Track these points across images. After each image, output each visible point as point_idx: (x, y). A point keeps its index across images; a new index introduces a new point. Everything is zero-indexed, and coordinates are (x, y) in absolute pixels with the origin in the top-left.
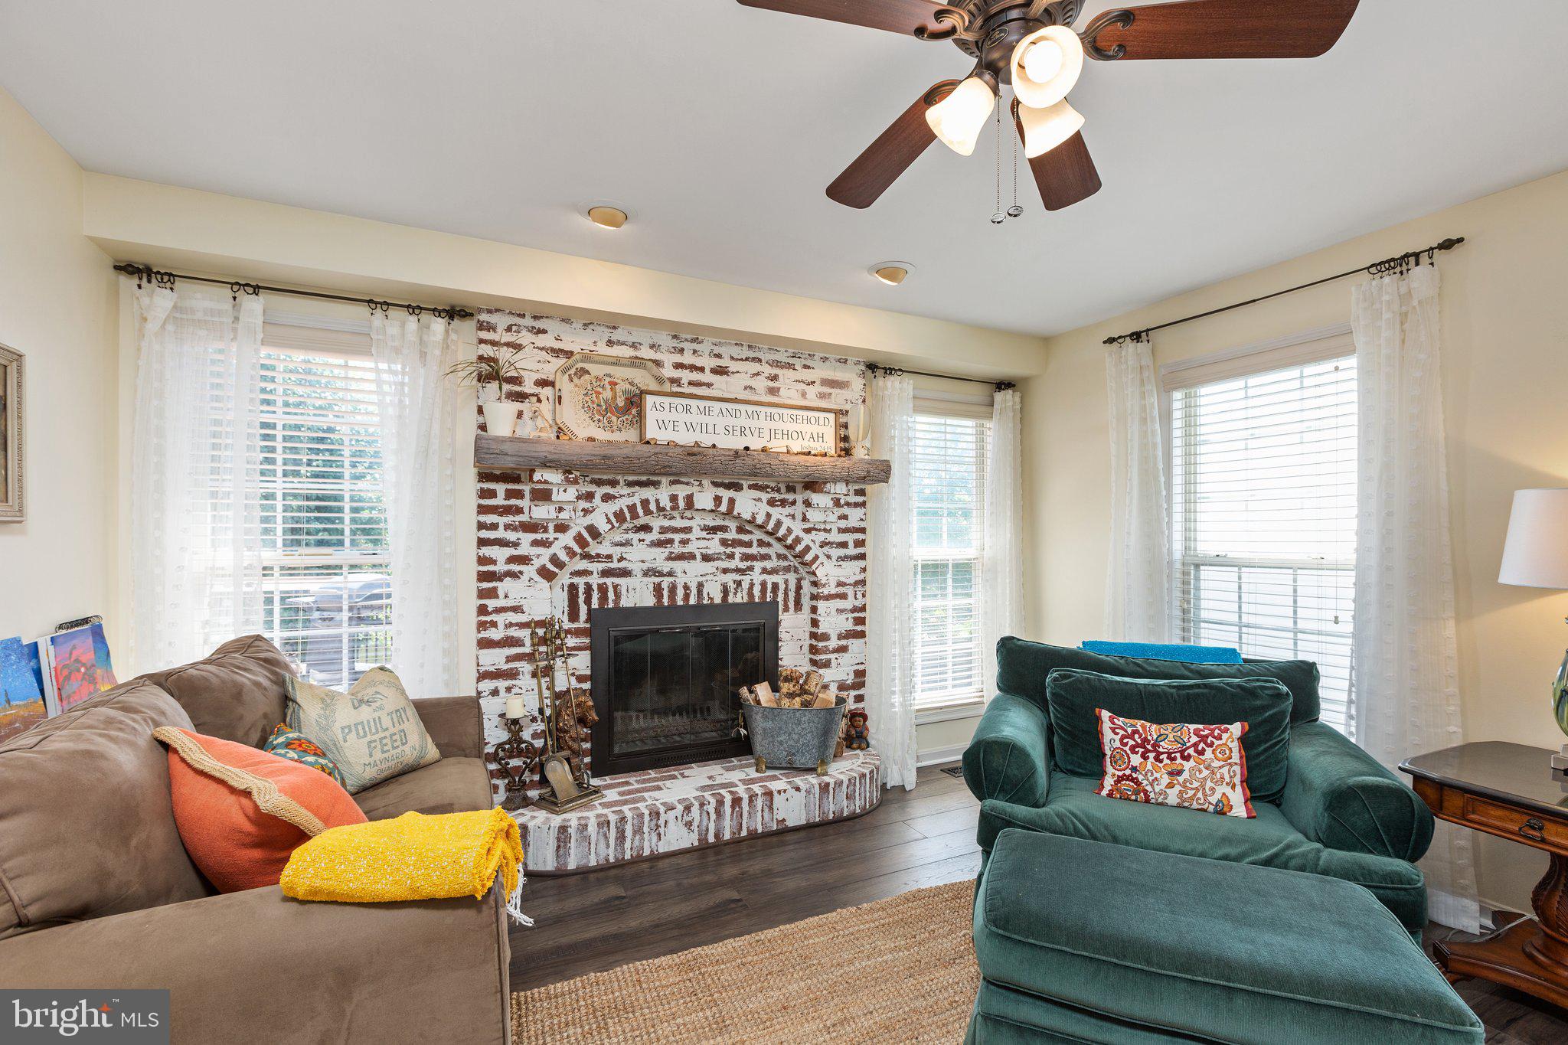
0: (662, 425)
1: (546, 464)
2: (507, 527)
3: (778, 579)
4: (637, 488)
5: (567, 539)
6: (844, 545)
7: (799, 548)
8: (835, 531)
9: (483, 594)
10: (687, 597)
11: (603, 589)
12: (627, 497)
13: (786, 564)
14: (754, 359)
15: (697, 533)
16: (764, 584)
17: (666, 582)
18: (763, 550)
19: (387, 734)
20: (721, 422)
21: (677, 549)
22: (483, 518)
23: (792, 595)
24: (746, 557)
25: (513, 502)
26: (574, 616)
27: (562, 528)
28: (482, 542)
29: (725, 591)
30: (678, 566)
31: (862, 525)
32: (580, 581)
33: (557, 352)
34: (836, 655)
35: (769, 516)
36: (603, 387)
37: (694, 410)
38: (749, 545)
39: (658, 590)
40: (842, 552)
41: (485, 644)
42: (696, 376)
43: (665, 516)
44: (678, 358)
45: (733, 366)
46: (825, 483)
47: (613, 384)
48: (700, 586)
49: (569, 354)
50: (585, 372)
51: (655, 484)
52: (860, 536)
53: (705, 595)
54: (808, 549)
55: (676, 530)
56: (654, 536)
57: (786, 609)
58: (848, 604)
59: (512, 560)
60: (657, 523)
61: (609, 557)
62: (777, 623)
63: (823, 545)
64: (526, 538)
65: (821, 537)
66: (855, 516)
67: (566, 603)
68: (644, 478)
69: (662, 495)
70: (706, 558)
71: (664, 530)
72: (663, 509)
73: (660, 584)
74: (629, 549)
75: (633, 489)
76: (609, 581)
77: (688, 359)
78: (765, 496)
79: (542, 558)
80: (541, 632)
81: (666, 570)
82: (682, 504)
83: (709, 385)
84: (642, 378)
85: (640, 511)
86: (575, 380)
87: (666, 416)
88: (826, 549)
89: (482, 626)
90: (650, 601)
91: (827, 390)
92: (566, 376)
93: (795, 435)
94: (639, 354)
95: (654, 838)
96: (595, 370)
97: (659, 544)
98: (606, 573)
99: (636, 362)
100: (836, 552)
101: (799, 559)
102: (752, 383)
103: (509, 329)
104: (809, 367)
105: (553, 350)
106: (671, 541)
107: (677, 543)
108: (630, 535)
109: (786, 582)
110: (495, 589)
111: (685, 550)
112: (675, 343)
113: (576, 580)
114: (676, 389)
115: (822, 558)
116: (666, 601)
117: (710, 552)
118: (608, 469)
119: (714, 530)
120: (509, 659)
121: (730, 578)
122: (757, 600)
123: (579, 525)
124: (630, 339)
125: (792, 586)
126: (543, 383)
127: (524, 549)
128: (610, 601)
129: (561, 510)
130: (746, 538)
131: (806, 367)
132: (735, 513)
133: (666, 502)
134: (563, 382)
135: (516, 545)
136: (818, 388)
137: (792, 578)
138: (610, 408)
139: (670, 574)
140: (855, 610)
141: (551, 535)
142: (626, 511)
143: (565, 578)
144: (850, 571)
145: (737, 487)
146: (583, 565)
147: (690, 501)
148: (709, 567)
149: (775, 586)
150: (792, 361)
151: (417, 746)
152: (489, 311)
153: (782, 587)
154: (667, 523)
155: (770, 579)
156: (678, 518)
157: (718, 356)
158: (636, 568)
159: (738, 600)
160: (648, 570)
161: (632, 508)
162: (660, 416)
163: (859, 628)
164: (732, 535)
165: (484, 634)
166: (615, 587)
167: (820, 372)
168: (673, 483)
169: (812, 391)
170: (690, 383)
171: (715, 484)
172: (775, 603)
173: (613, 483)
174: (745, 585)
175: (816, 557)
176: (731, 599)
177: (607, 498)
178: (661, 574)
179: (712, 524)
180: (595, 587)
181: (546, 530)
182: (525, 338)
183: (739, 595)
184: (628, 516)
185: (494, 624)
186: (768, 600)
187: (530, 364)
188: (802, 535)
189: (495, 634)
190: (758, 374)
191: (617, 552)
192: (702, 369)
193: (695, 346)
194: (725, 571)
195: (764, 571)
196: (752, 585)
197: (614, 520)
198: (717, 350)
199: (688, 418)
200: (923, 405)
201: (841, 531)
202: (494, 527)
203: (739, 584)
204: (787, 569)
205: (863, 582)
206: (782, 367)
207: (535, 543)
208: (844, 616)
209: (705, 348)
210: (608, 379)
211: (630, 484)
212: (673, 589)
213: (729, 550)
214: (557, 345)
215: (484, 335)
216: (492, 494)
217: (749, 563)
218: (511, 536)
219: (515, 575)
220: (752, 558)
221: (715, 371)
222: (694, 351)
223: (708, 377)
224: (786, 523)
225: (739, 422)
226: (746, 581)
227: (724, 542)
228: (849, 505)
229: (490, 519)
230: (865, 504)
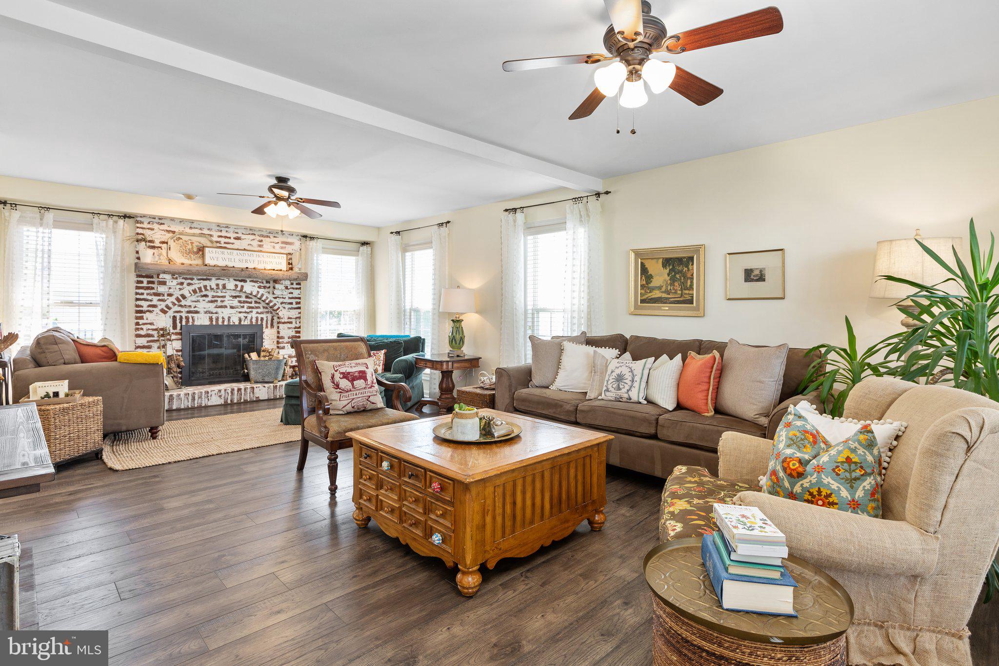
0: (212, 259)
1: (164, 272)
2: (148, 294)
3: (262, 316)
4: (202, 281)
5: (173, 299)
6: (291, 303)
7: (271, 304)
8: (287, 298)
9: (137, 318)
10: (223, 322)
11: (187, 318)
12: (197, 284)
13: (267, 310)
14: (252, 234)
15: (228, 298)
16: (257, 318)
17: (214, 316)
18: (257, 305)
20: (237, 258)
21: (219, 304)
22: (138, 291)
23: (269, 322)
24: (250, 308)
25: (150, 285)
26: (175, 327)
27: (170, 295)
28: (137, 299)
29: (240, 320)
30: (219, 310)
31: (299, 296)
32: (178, 315)
33: (168, 231)
35: (258, 292)
36: (188, 244)
37: (226, 253)
38: (251, 303)
39: (211, 319)
40: (290, 306)
41: (138, 336)
42: (227, 240)
43: (214, 292)
44: (220, 234)
45: (243, 237)
46: (281, 280)
47: (192, 243)
48: (229, 318)
49: (174, 232)
50: (180, 238)
51: (210, 280)
52: (298, 300)
53: (231, 321)
54: (275, 305)
55: (219, 297)
56: (210, 298)
57: (267, 327)
58: (293, 325)
59: (149, 306)
60: (211, 294)
61: (190, 306)
62: (263, 333)
63: (282, 303)
64: (155, 298)
65: (282, 300)
66: (296, 293)
67: (172, 322)
68: (205, 277)
69: (213, 283)
70: (232, 307)
71: (213, 297)
72: (213, 289)
73: (212, 316)
74: (198, 303)
75: (200, 281)
76: (190, 315)
77: (224, 234)
78: (257, 285)
79: (162, 305)
80: (161, 332)
81: (214, 311)
82: (221, 287)
83: (233, 244)
84: (204, 241)
85: (203, 289)
86: (176, 241)
87: (214, 255)
88: (283, 305)
89: (137, 329)
90: (207, 323)
91: (284, 245)
92: (173, 240)
93: (269, 263)
94: (203, 232)
95: (207, 400)
96: (184, 238)
97: (212, 302)
98: (188, 312)
99: (202, 235)
100: (287, 306)
101: (272, 310)
102: (252, 243)
103: (149, 223)
104: (276, 237)
105: (167, 231)
106: (217, 301)
107: (219, 301)
108: (199, 298)
109: (267, 317)
110: (143, 316)
111: (223, 304)
112: (218, 228)
113: (176, 314)
114: (218, 245)
115: (282, 308)
116: (214, 323)
117: (233, 305)
118: (190, 274)
119: (235, 297)
120: (148, 342)
121: (242, 316)
122: (254, 323)
123: (177, 294)
124: (199, 227)
125: (270, 319)
126: (163, 243)
127: (155, 302)
128: (190, 323)
129: (170, 288)
130: (249, 300)
131: (274, 237)
132: (244, 291)
133: (214, 286)
134: (171, 243)
135: (151, 301)
136: (280, 245)
137: (270, 316)
138: (191, 252)
139: (216, 313)
140: (296, 328)
141: (166, 297)
142: (197, 289)
143: (171, 313)
144: (294, 313)
145: (245, 281)
146: (179, 309)
147: (224, 287)
148: (233, 311)
149: (262, 319)
150: (269, 235)
152: (141, 217)
153: (265, 319)
154: (215, 294)
155: (260, 316)
156: (220, 292)
157: (237, 233)
158: (202, 310)
159: (246, 323)
160: (207, 311)
161: (200, 289)
162: (211, 255)
163: (298, 335)
164: (243, 299)
167: (281, 239)
168: (217, 279)
169: (277, 246)
170: (224, 243)
171: (235, 280)
172: (262, 325)
173: (192, 279)
174: (249, 318)
175: (279, 308)
176: (243, 323)
177: (189, 284)
178: (212, 313)
179: (234, 295)
180: (184, 317)
181: (164, 295)
182: (156, 226)
183: (246, 321)
184: (198, 291)
185: (142, 329)
186: (259, 324)
187: (157, 235)
188: (273, 299)
189: (142, 332)
190: (254, 240)
191: (193, 304)
192: (230, 238)
193: (226, 228)
194: (240, 312)
195: (257, 313)
196: (252, 318)
197: (192, 293)
198: (236, 231)
199: (223, 256)
200: (326, 251)
201: (290, 298)
202: (142, 294)
203: (246, 317)
204: (267, 312)
205: (300, 318)
206: (264, 237)
207: (159, 300)
208: (291, 330)
209: (231, 230)
210: (190, 241)
212: (217, 319)
213: (242, 305)
214: (169, 229)
215: (139, 225)
216: (142, 282)
217: (251, 310)
218: (149, 297)
219: (150, 311)
220: (252, 308)
221: (235, 238)
222: (227, 231)
223: (232, 241)
224: (266, 295)
225: (245, 258)
226: (249, 316)
227: (240, 302)
228: (293, 288)
229: (141, 291)
230: (300, 288)
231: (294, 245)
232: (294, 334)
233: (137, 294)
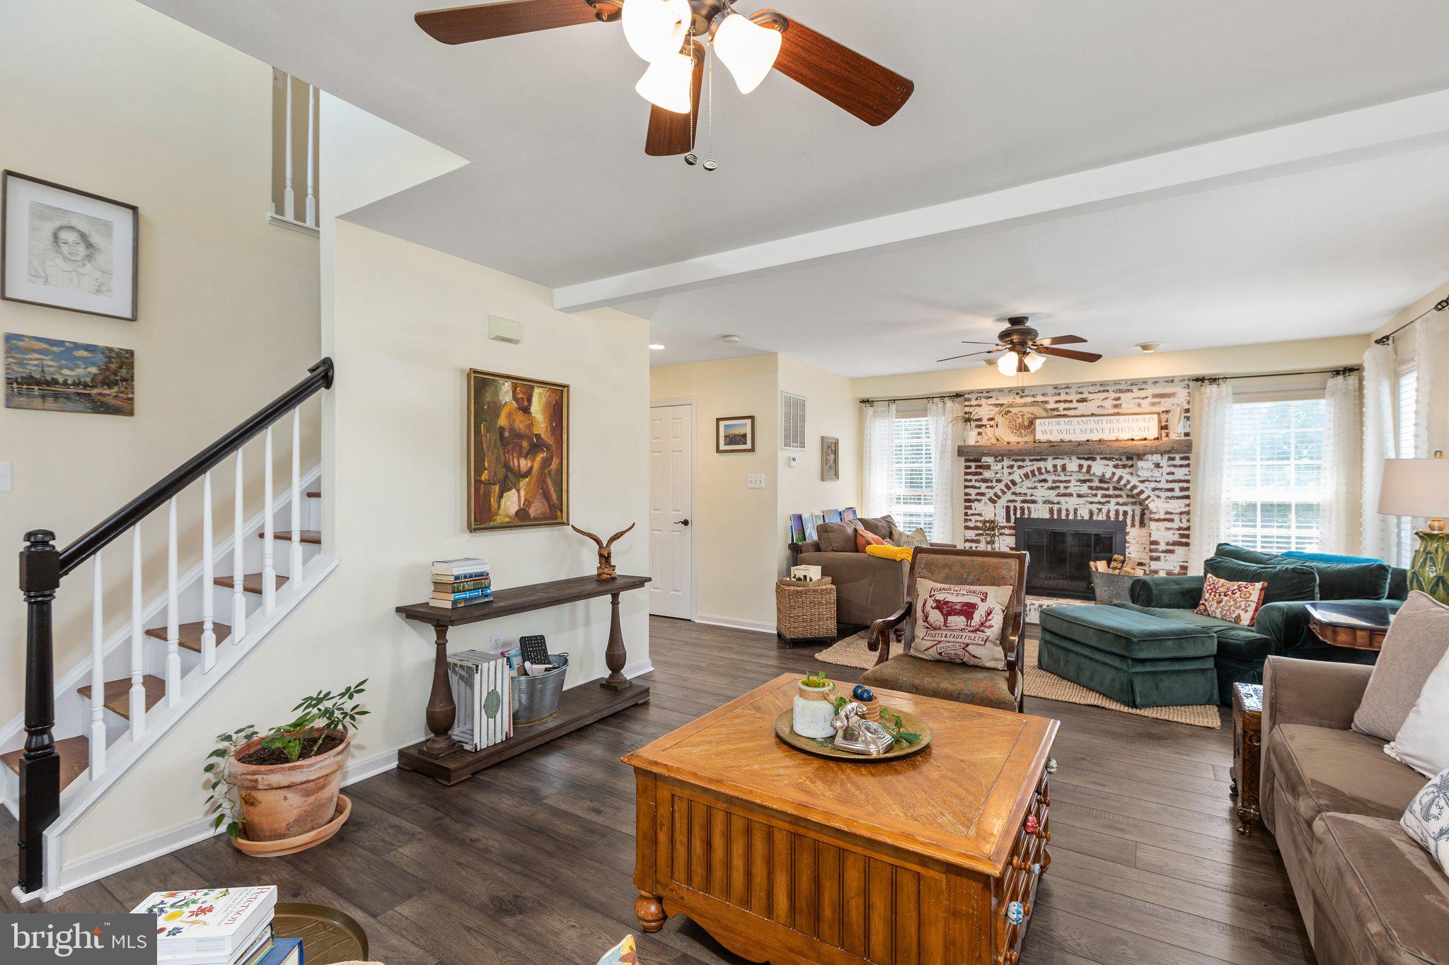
0: (1044, 432)
1: (985, 455)
2: (976, 481)
3: (1125, 508)
4: (1035, 462)
5: (1001, 486)
6: (1172, 490)
7: (1135, 491)
8: (1163, 481)
9: (966, 508)
10: (1067, 515)
11: (1022, 509)
12: (1030, 466)
13: (1134, 500)
14: (1104, 391)
15: (1073, 483)
16: (1117, 512)
17: (1056, 507)
18: (1117, 492)
20: (1078, 428)
21: (1062, 491)
22: (966, 477)
23: (1137, 519)
24: (1105, 496)
25: (978, 470)
26: (1008, 520)
27: (999, 481)
28: (966, 487)
29: (1091, 513)
30: (1062, 499)
31: (1187, 478)
32: (1012, 505)
33: (996, 405)
34: (1165, 554)
35: (1114, 474)
36: (1018, 417)
37: (1062, 423)
38: (1108, 489)
39: (1051, 511)
40: (1170, 494)
41: (967, 528)
42: (1067, 405)
43: (1052, 475)
44: (1057, 398)
45: (1090, 397)
47: (1023, 415)
48: (1076, 510)
49: (1002, 405)
50: (1009, 412)
51: (1045, 460)
52: (1185, 485)
53: (1078, 514)
54: (1142, 492)
55: (1061, 482)
56: (1050, 484)
57: (1133, 525)
58: (1176, 525)
59: (978, 494)
60: (1050, 478)
61: (1026, 494)
62: (1126, 534)
63: (1154, 490)
64: (984, 485)
65: (1154, 485)
66: (1180, 473)
67: (1005, 514)
68: (1039, 457)
69: (1049, 464)
70: (1079, 496)
71: (1054, 482)
72: (1049, 472)
73: (1052, 508)
74: (1036, 490)
75: (1033, 463)
76: (1025, 505)
77: (1063, 397)
78: (1111, 463)
79: (990, 493)
80: (987, 525)
81: (1055, 501)
82: (1059, 469)
83: (1075, 409)
84: (1037, 411)
85: (1037, 473)
86: (1005, 416)
87: (1047, 428)
88: (1157, 493)
89: (966, 520)
90: (1047, 516)
91: (1156, 400)
92: (1001, 415)
93: (1125, 430)
94: (1036, 400)
96: (1014, 410)
97: (1052, 488)
98: (1024, 502)
99: (1034, 403)
100: (1164, 494)
101: (1136, 498)
102: (1103, 404)
103: (977, 399)
104: (1143, 389)
105: (995, 405)
106: (1059, 487)
107: (1062, 487)
108: (1036, 484)
109: (1133, 511)
110: (971, 506)
111: (1066, 492)
112: (1056, 391)
113: (1009, 504)
114: (1056, 413)
115: (1153, 497)
116: (1055, 517)
117: (1082, 493)
118: (1021, 455)
119: (1085, 481)
120: (977, 535)
121: (1094, 507)
122: (1112, 519)
123: (1006, 479)
124: (1032, 393)
125: (1138, 513)
126: (992, 419)
127: (983, 490)
128: (1026, 514)
129: (997, 473)
130: (1103, 485)
131: (1140, 389)
132: (1091, 473)
133: (1050, 468)
134: (999, 419)
135: (979, 488)
136: (1150, 400)
137: (1138, 509)
138: (1021, 426)
139: (1058, 503)
140: (1180, 529)
141: (994, 484)
142: (1029, 473)
143: (1002, 502)
144: (1178, 506)
145: (1094, 459)
146: (1013, 497)
147: (1064, 468)
148: (1082, 500)
149: (1125, 513)
150: (1130, 388)
152: (969, 393)
153: (1130, 513)
154: (1056, 478)
155: (1122, 509)
156: (1060, 476)
157: (1081, 393)
158: (1040, 500)
159: (1100, 518)
160: (1046, 501)
161: (1033, 472)
162: (1043, 428)
163: (1184, 540)
164: (1096, 484)
165: (966, 524)
166: (1029, 508)
167: (1151, 390)
168: (1055, 459)
169: (1145, 403)
170: (1064, 409)
171: (1079, 458)
172: (1125, 521)
173: (1023, 460)
174: (1104, 511)
175: (1149, 497)
176: (1095, 518)
177: (1020, 467)
178: (1053, 503)
179: (1081, 478)
180: (1018, 508)
181: (992, 482)
182: (983, 402)
183: (1100, 516)
184: (1030, 475)
185: (971, 520)
186: (1120, 519)
187: (984, 411)
189: (971, 524)
190: (1106, 398)
191: (1029, 492)
192: (1071, 401)
193: (1067, 390)
194: (1091, 503)
195: (1118, 504)
196: (1109, 511)
197: (1023, 477)
198: (1080, 390)
199: (1059, 427)
200: (1240, 397)
201: (1167, 481)
202: (971, 481)
203: (1100, 510)
204: (1134, 503)
205: (1188, 513)
206: (1124, 392)
207: (988, 487)
208: (1171, 532)
209: (1073, 390)
210: (1020, 414)
211: (1031, 460)
212: (1059, 511)
213: (1094, 492)
214: (997, 402)
215: (967, 403)
216: (969, 467)
217: (1107, 499)
218: (978, 484)
219: (979, 501)
220: (1110, 496)
221: (1079, 401)
222: (1067, 393)
223: (1075, 404)
224: (1126, 477)
225: (1089, 426)
226: (1105, 509)
227: (1091, 488)
228: (1175, 466)
229: (969, 477)
230: (1188, 465)
231: (1177, 396)
232: (1176, 538)
233: (966, 480)
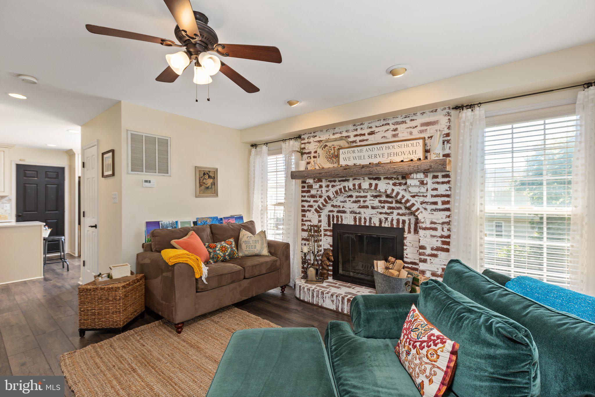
0: (345, 159)
1: (309, 177)
2: (308, 196)
3: (403, 218)
4: (342, 182)
5: (322, 200)
6: (435, 203)
7: (408, 205)
8: (429, 196)
9: (302, 216)
10: (365, 222)
11: (337, 217)
12: (339, 186)
14: (386, 124)
15: (369, 198)
16: (398, 220)
17: (358, 216)
18: (398, 205)
19: (251, 245)
20: (366, 154)
21: (362, 204)
23: (412, 226)
24: (390, 208)
25: (308, 189)
26: (329, 226)
27: (321, 197)
28: (303, 201)
29: (381, 221)
30: (362, 210)
31: (448, 193)
34: (431, 258)
35: (393, 190)
36: (331, 150)
37: (356, 151)
38: (391, 203)
39: (355, 219)
40: (434, 207)
41: (303, 230)
42: (362, 138)
43: (357, 192)
44: (355, 133)
45: (377, 130)
46: (411, 174)
47: (334, 148)
48: (370, 218)
49: (322, 141)
50: (326, 146)
51: (348, 180)
52: (446, 199)
53: (372, 222)
54: (413, 205)
55: (361, 197)
56: (354, 199)
57: (409, 232)
58: (439, 233)
59: (309, 206)
60: (355, 194)
61: (339, 206)
62: (404, 238)
63: (422, 203)
64: (312, 200)
65: (422, 199)
66: (442, 189)
67: (327, 221)
68: (344, 179)
69: (350, 184)
70: (373, 208)
71: (357, 197)
72: (351, 190)
73: (355, 217)
74: (345, 204)
76: (339, 214)
77: (359, 132)
78: (391, 182)
79: (316, 205)
80: (316, 229)
81: (358, 212)
82: (357, 187)
83: (367, 140)
84: (342, 143)
85: (343, 191)
86: (324, 149)
87: (346, 156)
88: (424, 205)
89: (303, 225)
90: (352, 223)
91: (424, 128)
92: (321, 148)
93: (400, 154)
94: (342, 135)
96: (329, 144)
97: (356, 202)
98: (339, 212)
99: (341, 138)
100: (430, 207)
101: (411, 211)
102: (385, 134)
103: (308, 138)
104: (414, 120)
105: (318, 141)
106: (359, 201)
107: (362, 201)
108: (346, 199)
109: (410, 220)
110: (305, 214)
111: (365, 204)
112: (355, 128)
113: (329, 214)
114: (354, 144)
115: (421, 209)
116: (358, 223)
117: (374, 205)
118: (333, 177)
119: (376, 197)
120: (308, 235)
121: (383, 217)
122: (395, 226)
123: (325, 195)
124: (339, 131)
125: (413, 222)
126: (316, 152)
127: (312, 203)
128: (340, 221)
129: (318, 191)
130: (390, 200)
131: (412, 120)
132: (378, 189)
133: (351, 187)
134: (320, 151)
135: (310, 202)
136: (419, 128)
137: (412, 219)
138: (332, 156)
139: (359, 213)
140: (442, 237)
142: (338, 191)
143: (324, 212)
144: (441, 217)
145: (379, 179)
146: (332, 209)
147: (360, 186)
148: (374, 211)
149: (404, 222)
150: (404, 120)
151: (259, 250)
152: (303, 134)
153: (407, 222)
154: (358, 194)
155: (401, 218)
156: (362, 192)
157: (371, 127)
158: (348, 210)
159: (386, 226)
160: (352, 211)
161: (340, 189)
162: (344, 156)
163: (445, 246)
164: (384, 198)
165: (303, 227)
166: (341, 217)
167: (420, 120)
168: (354, 179)
169: (415, 131)
170: (360, 141)
171: (370, 179)
172: (403, 230)
173: (335, 181)
174: (389, 220)
175: (418, 209)
176: (383, 225)
177: (333, 186)
178: (356, 213)
179: (375, 194)
180: (335, 216)
181: (317, 198)
182: (312, 140)
183: (387, 223)
185: (305, 225)
186: (400, 227)
187: (313, 147)
188: (410, 198)
189: (305, 228)
190: (388, 130)
191: (342, 204)
192: (364, 135)
193: (362, 126)
194: (381, 213)
195: (398, 214)
196: (392, 220)
197: (335, 194)
198: (370, 125)
199: (354, 155)
201: (433, 196)
202: (305, 196)
203: (386, 219)
204: (409, 214)
205: (448, 223)
206: (400, 124)
207: (314, 201)
208: (435, 239)
209: (365, 126)
210: (333, 146)
211: (340, 181)
212: (360, 219)
213: (382, 205)
214: (319, 139)
215: (302, 142)
216: (304, 187)
217: (391, 211)
218: (309, 199)
219: (309, 211)
220: (393, 208)
221: (369, 134)
222: (361, 129)
223: (367, 137)
224: (402, 193)
225: (373, 153)
226: (390, 218)
227: (380, 202)
228: (438, 183)
229: (304, 194)
230: (449, 182)
231: (439, 124)
232: (439, 244)
233: (302, 196)
